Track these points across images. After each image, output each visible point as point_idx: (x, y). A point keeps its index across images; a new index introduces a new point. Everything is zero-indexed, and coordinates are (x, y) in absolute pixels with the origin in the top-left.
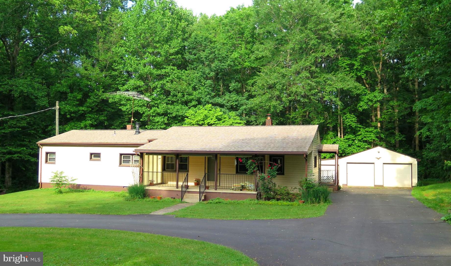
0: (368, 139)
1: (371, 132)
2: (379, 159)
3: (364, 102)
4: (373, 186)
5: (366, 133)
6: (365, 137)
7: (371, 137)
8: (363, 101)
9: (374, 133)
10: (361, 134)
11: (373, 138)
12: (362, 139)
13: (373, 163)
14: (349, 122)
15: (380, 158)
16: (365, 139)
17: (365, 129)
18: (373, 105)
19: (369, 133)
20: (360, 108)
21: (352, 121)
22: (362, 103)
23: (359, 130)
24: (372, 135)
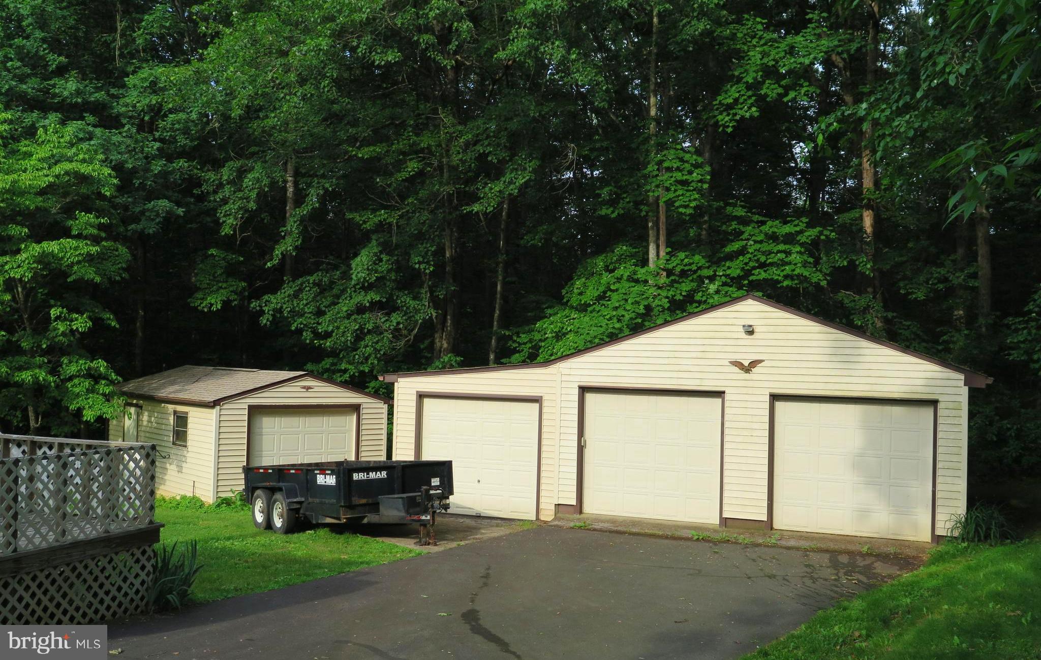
0: (775, 274)
1: (790, 239)
2: (747, 369)
3: (742, 87)
4: (714, 520)
5: (765, 247)
6: (763, 266)
7: (790, 263)
8: (739, 80)
9: (802, 245)
10: (742, 252)
11: (797, 272)
12: (748, 273)
13: (720, 394)
14: (668, 189)
15: (754, 363)
16: (760, 275)
17: (765, 228)
18: (781, 96)
19: (781, 247)
20: (724, 118)
21: (684, 183)
22: (732, 93)
23: (738, 234)
24: (794, 257)
